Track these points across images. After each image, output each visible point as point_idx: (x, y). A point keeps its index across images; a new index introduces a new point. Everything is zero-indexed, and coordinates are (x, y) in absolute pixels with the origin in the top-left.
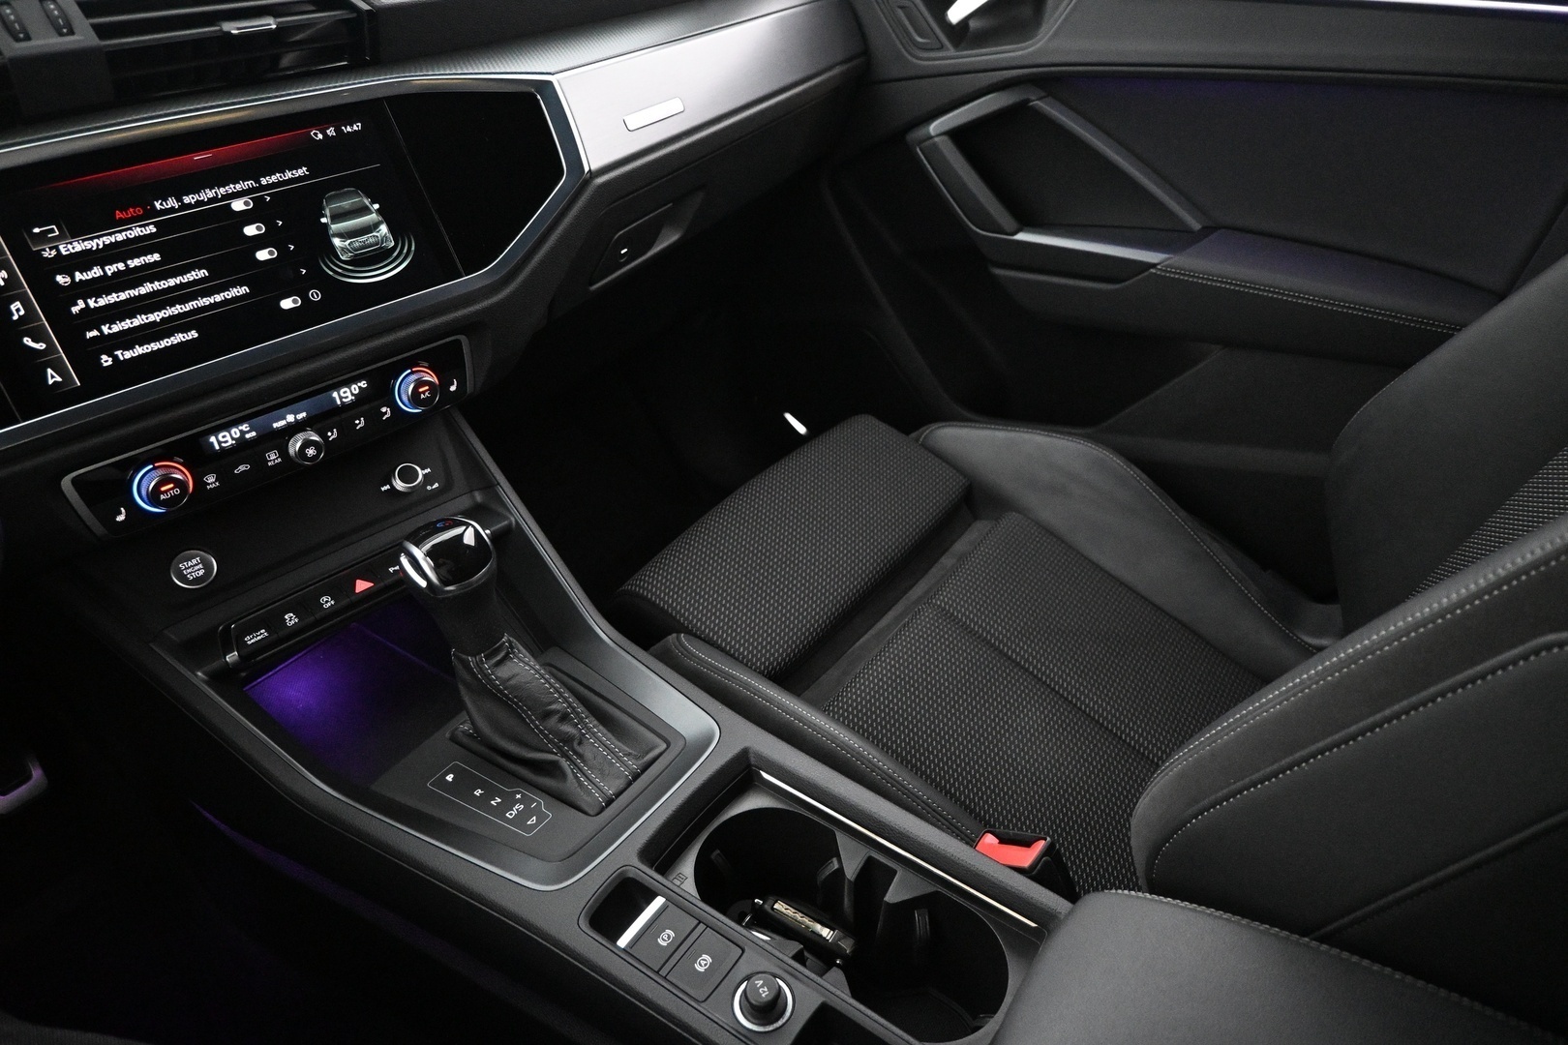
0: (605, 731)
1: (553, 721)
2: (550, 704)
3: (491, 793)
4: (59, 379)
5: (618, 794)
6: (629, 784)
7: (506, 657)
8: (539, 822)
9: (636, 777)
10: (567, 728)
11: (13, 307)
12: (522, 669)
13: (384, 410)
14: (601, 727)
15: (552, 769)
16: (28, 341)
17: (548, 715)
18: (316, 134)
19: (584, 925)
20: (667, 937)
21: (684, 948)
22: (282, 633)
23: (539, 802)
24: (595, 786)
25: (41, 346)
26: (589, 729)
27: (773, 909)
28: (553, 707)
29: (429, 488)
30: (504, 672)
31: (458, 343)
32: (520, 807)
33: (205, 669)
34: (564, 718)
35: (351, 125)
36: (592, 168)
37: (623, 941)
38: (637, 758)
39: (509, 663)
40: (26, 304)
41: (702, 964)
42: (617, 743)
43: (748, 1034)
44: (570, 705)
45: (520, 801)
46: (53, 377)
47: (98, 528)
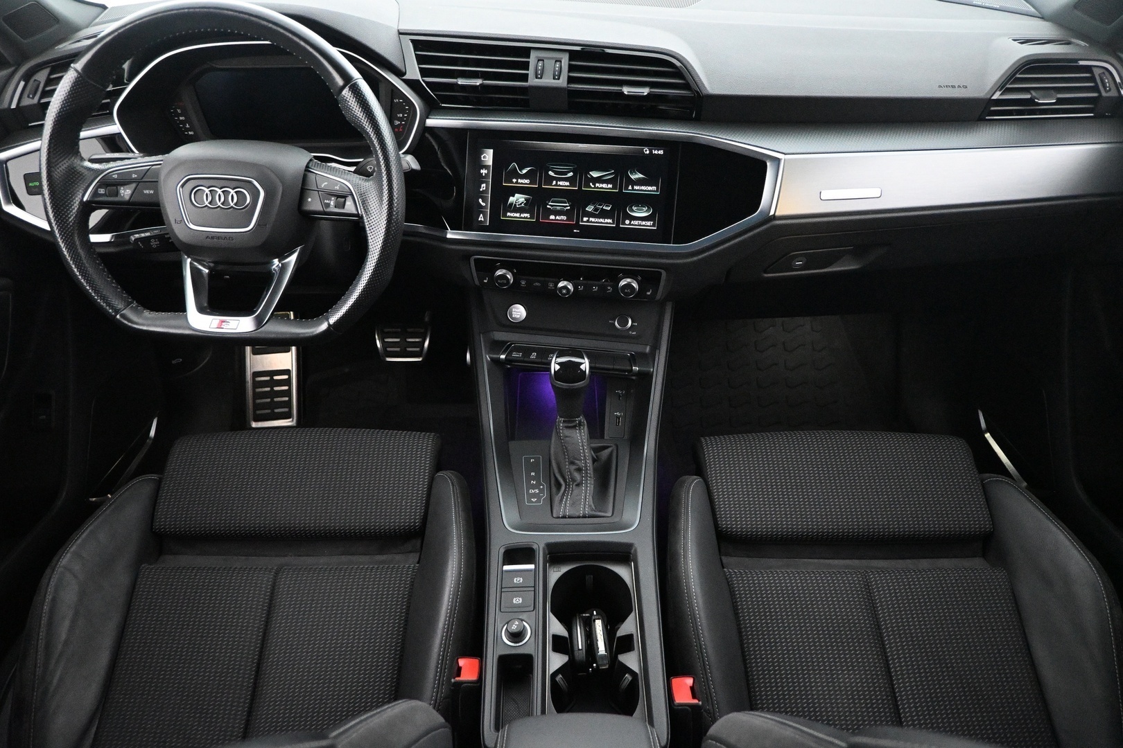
0: (592, 489)
1: (574, 467)
2: (578, 460)
3: (536, 478)
4: (483, 219)
5: (570, 517)
6: (579, 517)
7: (574, 427)
8: (535, 502)
9: (584, 517)
10: (577, 476)
11: (483, 185)
12: (579, 438)
13: (609, 288)
14: (592, 486)
15: (559, 486)
16: (480, 200)
17: (572, 463)
18: (646, 151)
19: (502, 551)
20: (518, 580)
21: (518, 589)
22: (526, 359)
23: (545, 495)
24: (565, 507)
25: (483, 204)
26: (586, 483)
27: (594, 621)
28: (577, 462)
29: (630, 332)
30: (567, 432)
31: (660, 273)
32: (537, 491)
33: (491, 356)
34: (579, 470)
35: (658, 150)
36: (777, 214)
37: (506, 568)
38: (592, 510)
39: (574, 431)
40: (487, 187)
41: (517, 601)
42: (591, 497)
43: (499, 637)
44: (586, 466)
45: (539, 489)
46: (481, 218)
47: (477, 282)
